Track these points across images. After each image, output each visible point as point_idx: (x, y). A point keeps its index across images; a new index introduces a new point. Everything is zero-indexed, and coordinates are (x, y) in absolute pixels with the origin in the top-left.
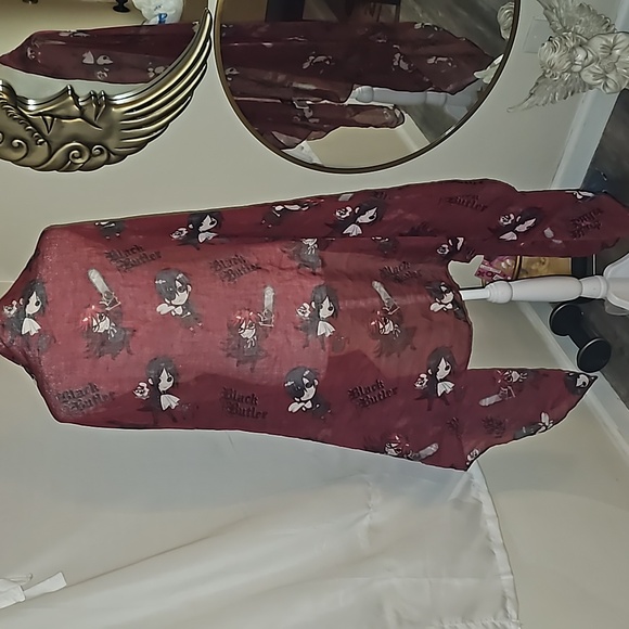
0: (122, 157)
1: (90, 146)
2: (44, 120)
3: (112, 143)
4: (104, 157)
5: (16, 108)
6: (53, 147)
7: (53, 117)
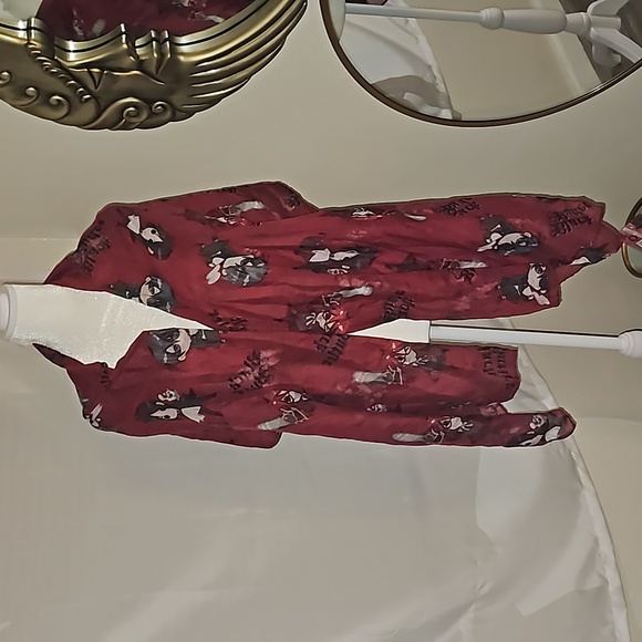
0: (190, 114)
1: (150, 102)
2: (90, 73)
3: (177, 99)
4: (169, 114)
5: (53, 59)
6: (103, 104)
7: (102, 69)
